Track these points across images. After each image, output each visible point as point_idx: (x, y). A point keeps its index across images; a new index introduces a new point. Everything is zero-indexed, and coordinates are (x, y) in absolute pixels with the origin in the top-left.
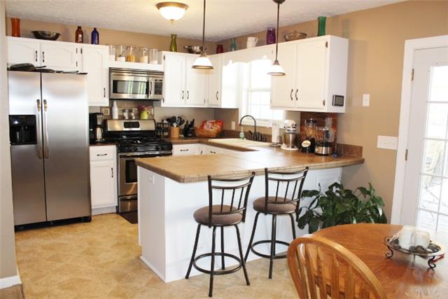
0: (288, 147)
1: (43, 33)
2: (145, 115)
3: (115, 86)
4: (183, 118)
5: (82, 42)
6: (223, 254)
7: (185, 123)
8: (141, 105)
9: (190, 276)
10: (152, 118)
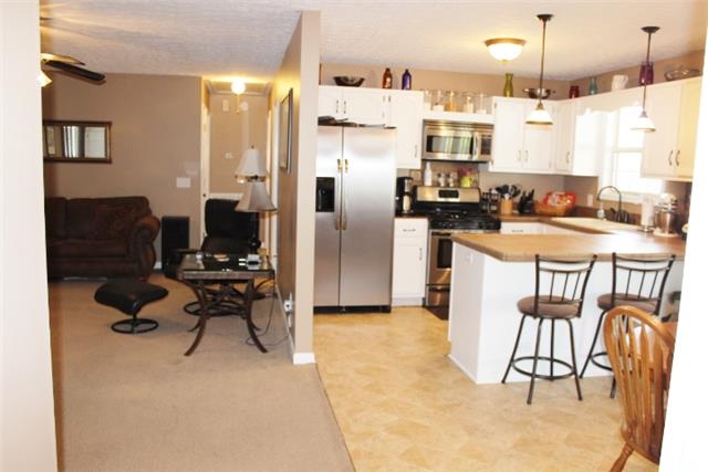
0: (663, 232)
1: (346, 79)
2: (467, 183)
3: (430, 143)
4: (519, 188)
5: (390, 88)
6: (552, 360)
7: (521, 195)
8: (463, 168)
9: (507, 381)
10: (476, 186)
